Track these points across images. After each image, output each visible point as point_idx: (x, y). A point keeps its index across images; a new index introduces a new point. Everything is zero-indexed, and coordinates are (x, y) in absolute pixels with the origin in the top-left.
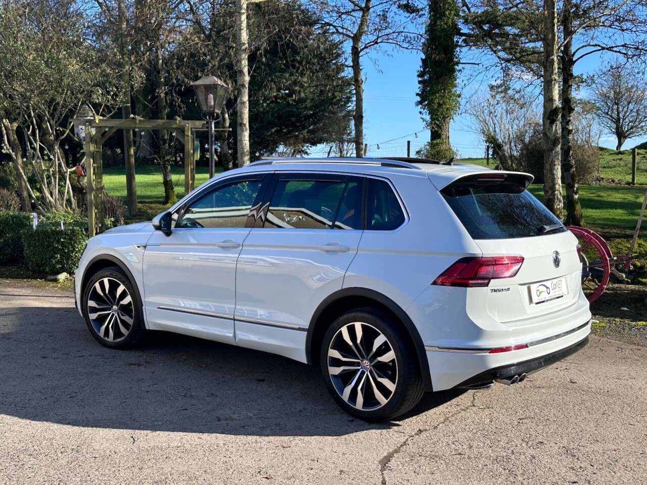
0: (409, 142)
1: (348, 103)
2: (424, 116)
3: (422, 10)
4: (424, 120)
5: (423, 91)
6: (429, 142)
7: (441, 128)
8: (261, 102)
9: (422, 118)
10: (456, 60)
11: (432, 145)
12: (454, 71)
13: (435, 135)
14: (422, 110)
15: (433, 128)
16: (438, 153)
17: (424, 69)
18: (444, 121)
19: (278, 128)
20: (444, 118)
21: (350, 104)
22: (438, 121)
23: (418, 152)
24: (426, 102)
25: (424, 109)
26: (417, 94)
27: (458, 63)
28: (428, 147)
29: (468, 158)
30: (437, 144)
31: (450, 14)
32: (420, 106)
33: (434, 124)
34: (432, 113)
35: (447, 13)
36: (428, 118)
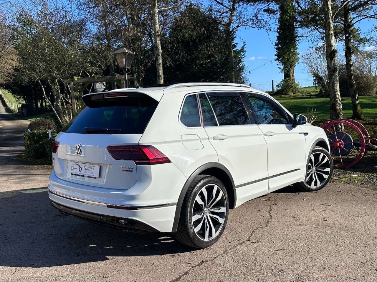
0: (273, 81)
1: (239, 63)
2: (280, 66)
3: (276, 11)
4: (280, 68)
5: (278, 53)
6: (283, 80)
7: (289, 72)
8: (195, 67)
9: (278, 67)
10: (296, 35)
11: (285, 81)
12: (295, 41)
13: (287, 76)
14: (279, 63)
15: (285, 72)
16: (288, 85)
17: (278, 41)
18: (291, 68)
19: (204, 79)
20: (291, 66)
21: (241, 63)
22: (288, 68)
23: (277, 86)
24: (281, 59)
25: (280, 62)
26: (276, 55)
27: (296, 37)
28: (282, 82)
29: (308, 86)
30: (287, 80)
31: (290, 11)
32: (277, 61)
33: (286, 70)
34: (284, 64)
35: (289, 11)
36: (282, 67)
